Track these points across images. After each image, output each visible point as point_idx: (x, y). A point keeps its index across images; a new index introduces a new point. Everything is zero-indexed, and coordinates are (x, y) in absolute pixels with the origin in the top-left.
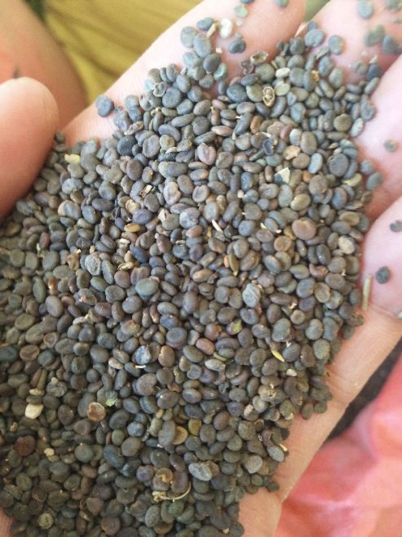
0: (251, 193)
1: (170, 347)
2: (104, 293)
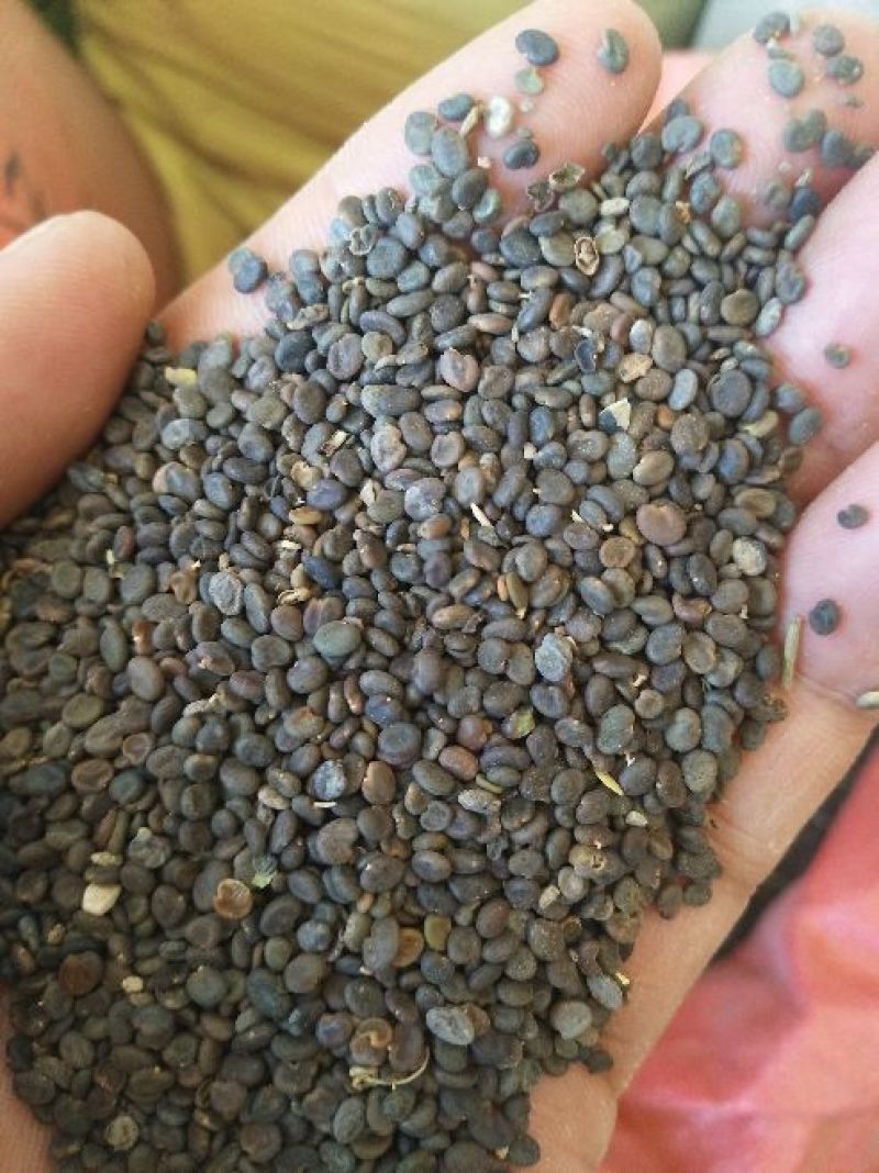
0: (552, 449)
1: (386, 763)
2: (249, 651)
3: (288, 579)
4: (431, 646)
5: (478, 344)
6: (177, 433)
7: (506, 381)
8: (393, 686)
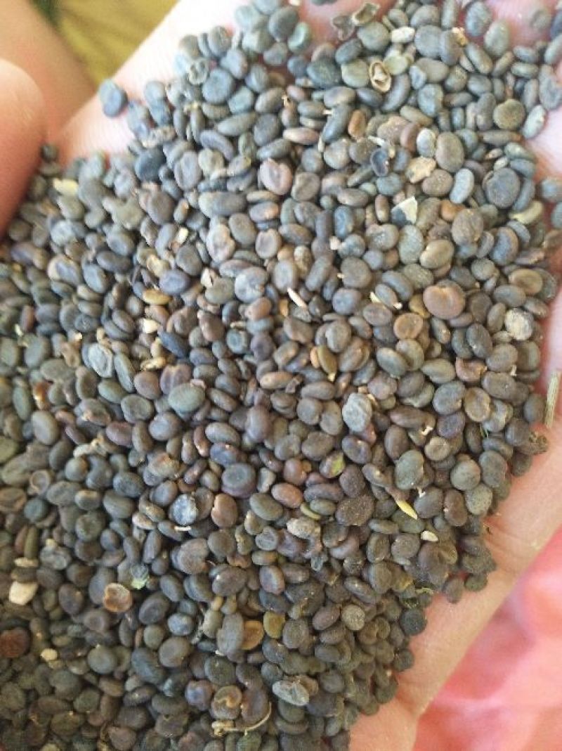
0: (353, 240)
1: (230, 496)
2: (120, 405)
3: (149, 350)
4: (261, 404)
5: (293, 154)
6: (62, 232)
7: (314, 185)
8: (231, 436)
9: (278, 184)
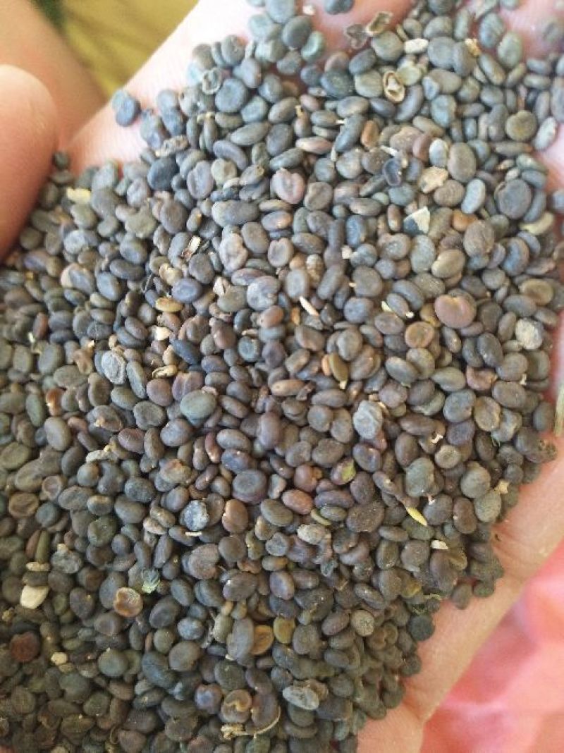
0: (365, 250)
1: (239, 500)
2: (132, 412)
3: (161, 357)
4: (273, 411)
5: (305, 163)
6: (76, 241)
7: (327, 195)
8: (243, 442)
9: (290, 193)
